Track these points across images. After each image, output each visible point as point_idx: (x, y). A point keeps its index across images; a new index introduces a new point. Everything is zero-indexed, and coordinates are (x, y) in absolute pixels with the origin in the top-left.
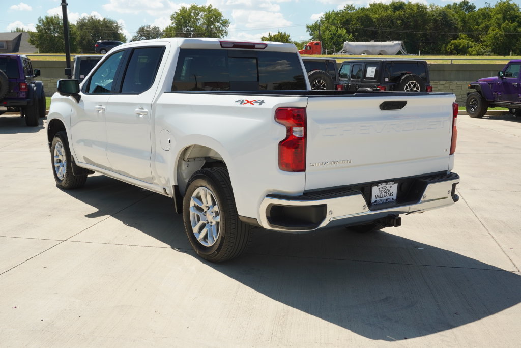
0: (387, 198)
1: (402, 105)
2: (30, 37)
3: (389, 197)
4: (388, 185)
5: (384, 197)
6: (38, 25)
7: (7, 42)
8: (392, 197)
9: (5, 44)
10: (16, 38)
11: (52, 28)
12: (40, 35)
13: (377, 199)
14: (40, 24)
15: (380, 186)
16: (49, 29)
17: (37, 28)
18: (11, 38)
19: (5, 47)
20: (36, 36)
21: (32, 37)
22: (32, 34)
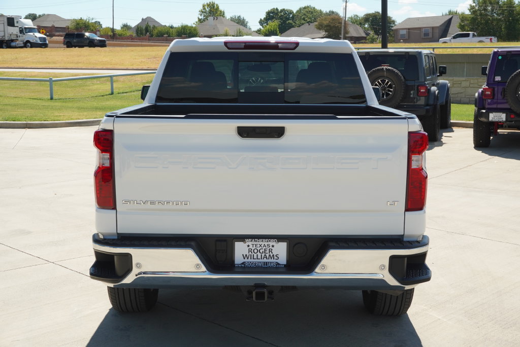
0: (265, 260)
1: (278, 132)
2: (460, 21)
3: (270, 260)
4: (266, 244)
5: (259, 259)
6: (471, 5)
7: (433, 28)
8: (277, 261)
9: (430, 31)
10: (445, 22)
11: (489, 8)
12: (473, 18)
13: (246, 260)
14: (474, 4)
15: (249, 242)
16: (485, 10)
17: (470, 10)
18: (438, 24)
19: (430, 36)
20: (468, 20)
21: (462, 21)
22: (463, 18)
